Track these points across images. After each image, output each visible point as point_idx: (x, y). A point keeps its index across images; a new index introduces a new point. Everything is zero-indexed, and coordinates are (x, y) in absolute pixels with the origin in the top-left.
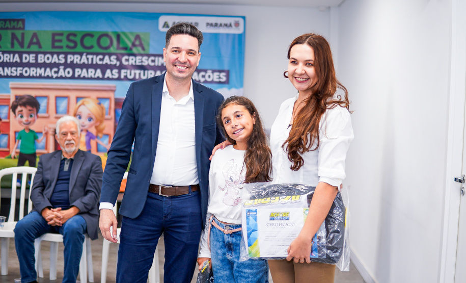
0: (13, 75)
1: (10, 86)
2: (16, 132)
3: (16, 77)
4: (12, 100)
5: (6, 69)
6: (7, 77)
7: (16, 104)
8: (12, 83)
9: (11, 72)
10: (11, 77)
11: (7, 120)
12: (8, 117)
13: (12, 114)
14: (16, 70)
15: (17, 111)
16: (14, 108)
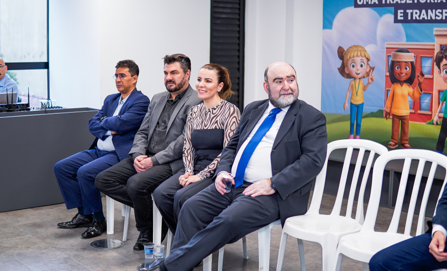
0: (437, 18)
1: (435, 33)
2: (439, 91)
3: (441, 21)
4: (437, 50)
5: (429, 11)
6: (431, 21)
7: (441, 55)
8: (437, 29)
9: (436, 15)
10: (436, 21)
11: (430, 76)
12: (432, 73)
13: (436, 67)
14: (442, 13)
15: (442, 65)
16: (438, 61)
